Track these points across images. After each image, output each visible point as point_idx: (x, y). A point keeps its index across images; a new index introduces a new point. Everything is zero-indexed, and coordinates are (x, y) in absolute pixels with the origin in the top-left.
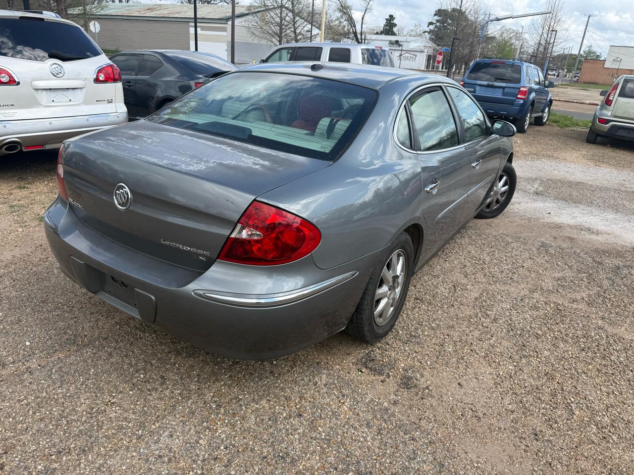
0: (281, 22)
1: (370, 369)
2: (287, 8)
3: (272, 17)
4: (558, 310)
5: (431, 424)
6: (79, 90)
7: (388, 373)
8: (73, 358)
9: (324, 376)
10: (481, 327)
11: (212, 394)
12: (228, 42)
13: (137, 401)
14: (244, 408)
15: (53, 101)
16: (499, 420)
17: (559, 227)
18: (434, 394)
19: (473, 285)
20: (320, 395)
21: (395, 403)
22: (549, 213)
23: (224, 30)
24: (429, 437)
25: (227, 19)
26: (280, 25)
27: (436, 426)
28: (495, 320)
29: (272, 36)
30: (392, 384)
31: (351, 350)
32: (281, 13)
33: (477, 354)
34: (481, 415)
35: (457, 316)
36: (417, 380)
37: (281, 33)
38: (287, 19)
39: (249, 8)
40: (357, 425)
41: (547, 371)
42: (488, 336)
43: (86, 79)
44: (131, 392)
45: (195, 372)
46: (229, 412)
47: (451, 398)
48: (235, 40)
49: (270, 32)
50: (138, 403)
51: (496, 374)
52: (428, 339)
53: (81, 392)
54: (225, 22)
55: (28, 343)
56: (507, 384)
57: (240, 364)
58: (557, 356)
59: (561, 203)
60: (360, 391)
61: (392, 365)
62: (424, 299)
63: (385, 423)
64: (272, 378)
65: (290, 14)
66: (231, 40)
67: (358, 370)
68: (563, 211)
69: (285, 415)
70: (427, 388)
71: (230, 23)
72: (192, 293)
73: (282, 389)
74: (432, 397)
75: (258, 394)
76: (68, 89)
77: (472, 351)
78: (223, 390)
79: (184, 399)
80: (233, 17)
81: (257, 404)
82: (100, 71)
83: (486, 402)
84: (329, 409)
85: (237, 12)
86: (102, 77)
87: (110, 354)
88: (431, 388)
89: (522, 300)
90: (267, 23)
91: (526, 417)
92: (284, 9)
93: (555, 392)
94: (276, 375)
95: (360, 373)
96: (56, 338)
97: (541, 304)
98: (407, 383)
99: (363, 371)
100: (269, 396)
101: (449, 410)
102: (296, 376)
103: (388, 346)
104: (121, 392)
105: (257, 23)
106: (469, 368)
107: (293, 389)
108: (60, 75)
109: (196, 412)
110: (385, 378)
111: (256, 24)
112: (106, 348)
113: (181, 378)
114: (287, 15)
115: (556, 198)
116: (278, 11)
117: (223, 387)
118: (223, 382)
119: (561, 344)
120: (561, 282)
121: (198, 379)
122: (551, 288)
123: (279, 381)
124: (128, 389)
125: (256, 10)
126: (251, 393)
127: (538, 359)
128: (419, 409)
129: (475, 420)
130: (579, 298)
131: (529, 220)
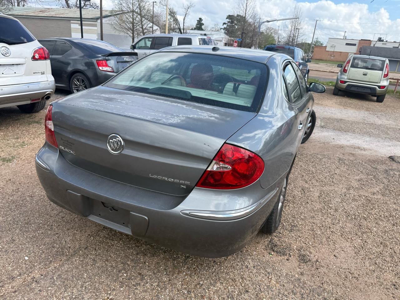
0: (133, 21)
1: (276, 252)
2: (137, 13)
3: (127, 18)
4: (368, 200)
5: (330, 286)
6: (22, 65)
7: (289, 254)
8: (66, 266)
9: (250, 260)
10: (330, 215)
11: (180, 283)
12: (98, 34)
13: (129, 296)
14: (207, 291)
15: (3, 73)
16: (369, 278)
17: (342, 147)
18: (323, 264)
19: (313, 188)
20: (253, 275)
21: (302, 274)
22: (334, 139)
23: (95, 26)
24: (334, 295)
25: (97, 19)
26: (133, 23)
27: (334, 287)
28: (336, 210)
29: (128, 30)
30: (294, 262)
31: (258, 240)
32: (133, 16)
33: (336, 234)
34: (357, 276)
35: (313, 209)
36: (308, 256)
37: (133, 28)
38: (137, 19)
39: (111, 12)
40: (286, 293)
41: (381, 241)
42: (337, 221)
43: (26, 58)
44: (122, 289)
45: (162, 268)
46: (198, 295)
47: (334, 266)
48: (103, 33)
49: (126, 27)
50: (130, 297)
51: (353, 247)
52: (303, 227)
53: (83, 294)
54: (95, 20)
55: (26, 258)
56: (362, 252)
57: (191, 258)
58: (382, 230)
59: (340, 133)
60: (277, 268)
61: (289, 247)
62: (289, 200)
63: (303, 289)
64: (217, 266)
65: (139, 16)
66: (100, 32)
67: (269, 253)
68: (340, 137)
69: (237, 292)
70: (317, 261)
71: (99, 21)
72: (181, 213)
73: (227, 273)
74: (323, 267)
75: (212, 279)
76: (13, 64)
77: (332, 232)
78: (187, 279)
79: (162, 289)
80: (101, 17)
81: (214, 286)
82: (36, 52)
83: (356, 267)
84: (264, 285)
85: (104, 14)
86: (37, 56)
87: (94, 260)
88: (319, 261)
89: (345, 196)
90: (124, 22)
91: (383, 274)
92: (134, 13)
93: (392, 254)
94: (219, 264)
95: (271, 255)
96: (47, 251)
97: (357, 197)
98: (303, 259)
99: (272, 254)
100: (220, 280)
101: (337, 275)
102: (232, 263)
103: (281, 235)
104: (114, 290)
105: (117, 21)
106: (336, 244)
107: (234, 272)
108: (8, 55)
109: (174, 298)
110: (288, 257)
111: (117, 22)
112: (89, 256)
113: (154, 273)
114: (137, 17)
115: (334, 129)
116: (131, 14)
117: (186, 277)
118: (185, 273)
119: (380, 222)
120: (361, 182)
121: (167, 272)
122: (357, 186)
123: (222, 268)
124: (118, 286)
125: (117, 13)
126: (207, 279)
127: (372, 234)
128: (319, 277)
129: (355, 280)
130: (375, 191)
131: (324, 143)
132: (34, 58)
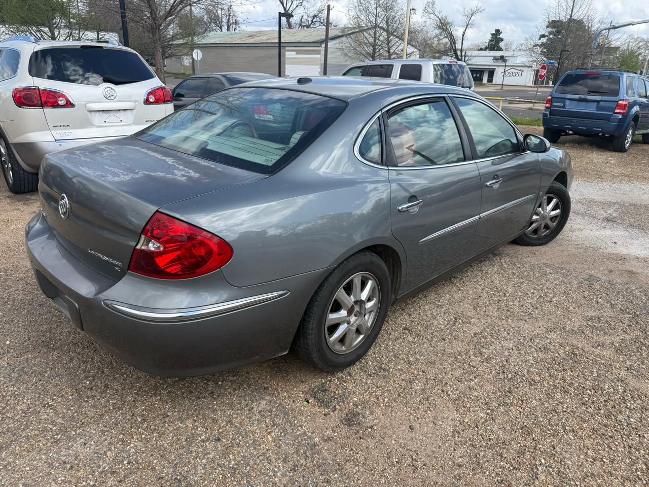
0: (375, 42)
1: (318, 399)
2: (382, 28)
3: (366, 37)
4: (573, 354)
5: (357, 468)
6: (129, 111)
7: (335, 406)
8: (38, 359)
9: (265, 402)
10: (466, 366)
11: (144, 407)
12: (321, 64)
13: (72, 406)
14: (167, 425)
15: (105, 122)
16: (439, 474)
17: (622, 258)
18: (377, 434)
19: (479, 319)
20: (250, 422)
21: (328, 439)
22: (615, 243)
23: (318, 52)
24: (347, 481)
25: (321, 42)
26: (374, 45)
27: (361, 470)
28: (488, 360)
29: (365, 57)
30: (335, 418)
31: (307, 378)
32: (375, 33)
33: (448, 395)
34: (420, 464)
35: (445, 351)
36: (363, 417)
37: (374, 52)
38: (381, 38)
39: (343, 30)
40: (273, 458)
41: (525, 424)
42: (471, 377)
43: (136, 101)
44: (70, 397)
45: (138, 384)
46: (150, 427)
47: (393, 442)
48: (328, 63)
49: (363, 52)
50: (72, 408)
51: (459, 421)
52: (398, 374)
53: (28, 392)
54: (319, 45)
55: (8, 342)
56: (468, 434)
57: (186, 381)
58: (547, 408)
59: (635, 232)
60: (296, 422)
61: (343, 399)
62: (413, 330)
63: (306, 459)
64: (209, 399)
65: (384, 34)
66: (323, 62)
67: (305, 400)
68: (634, 241)
69: (203, 437)
70: (371, 427)
71: (323, 45)
72: (102, 303)
73: (214, 411)
74: (373, 437)
75: (187, 413)
76: (119, 110)
77: (443, 391)
78: (156, 405)
79: (115, 409)
80: (326, 41)
81: (181, 423)
82: (150, 94)
83: (433, 452)
84: (252, 438)
85: (331, 35)
86: (152, 99)
87: (71, 359)
88: (375, 428)
89: (531, 340)
90: (360, 44)
91: (475, 474)
92: (378, 29)
93: (525, 450)
94: (215, 396)
95: (306, 403)
96: (34, 339)
97: (554, 346)
98: (351, 420)
99: (310, 401)
100: (197, 417)
101: (385, 455)
102: (235, 399)
103: (349, 377)
104: (62, 396)
105: (350, 44)
106: (430, 411)
107: (225, 412)
108: (112, 98)
109: (119, 423)
110: (329, 411)
111: (350, 46)
112: (71, 353)
113: (123, 389)
114: (381, 35)
115: (631, 226)
116: (372, 32)
117: (157, 402)
118: (159, 397)
119: (559, 394)
120: (593, 322)
121: (138, 391)
122: (576, 329)
123: (215, 402)
124: (70, 394)
125: (349, 32)
126: (180, 411)
127: (520, 410)
128: (352, 449)
129: (410, 470)
130: (608, 342)
131: (586, 249)
132: (147, 102)
